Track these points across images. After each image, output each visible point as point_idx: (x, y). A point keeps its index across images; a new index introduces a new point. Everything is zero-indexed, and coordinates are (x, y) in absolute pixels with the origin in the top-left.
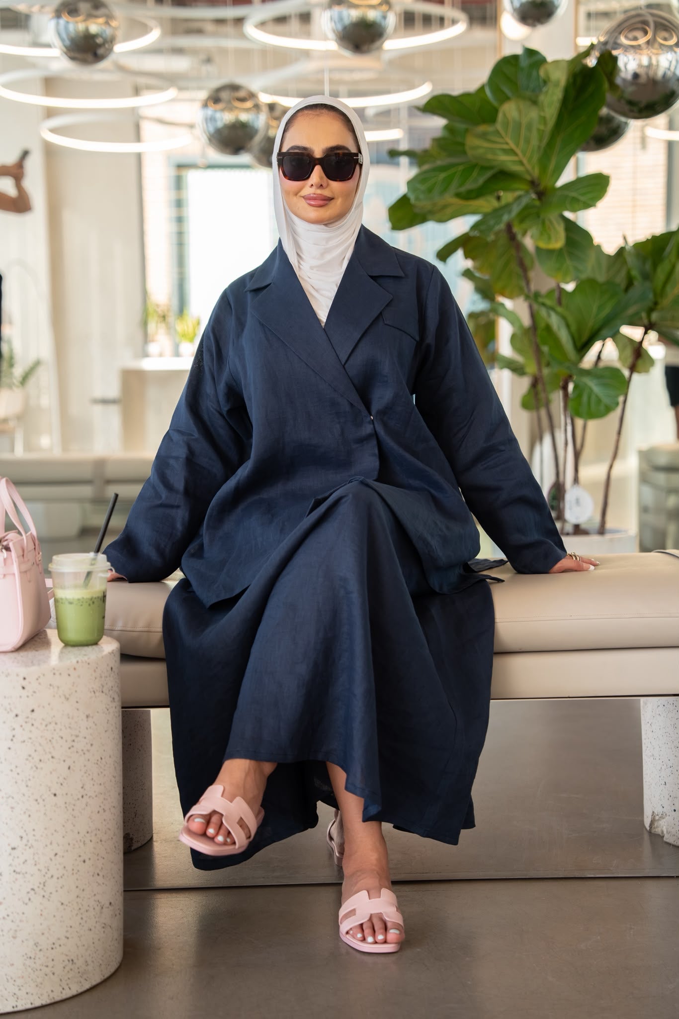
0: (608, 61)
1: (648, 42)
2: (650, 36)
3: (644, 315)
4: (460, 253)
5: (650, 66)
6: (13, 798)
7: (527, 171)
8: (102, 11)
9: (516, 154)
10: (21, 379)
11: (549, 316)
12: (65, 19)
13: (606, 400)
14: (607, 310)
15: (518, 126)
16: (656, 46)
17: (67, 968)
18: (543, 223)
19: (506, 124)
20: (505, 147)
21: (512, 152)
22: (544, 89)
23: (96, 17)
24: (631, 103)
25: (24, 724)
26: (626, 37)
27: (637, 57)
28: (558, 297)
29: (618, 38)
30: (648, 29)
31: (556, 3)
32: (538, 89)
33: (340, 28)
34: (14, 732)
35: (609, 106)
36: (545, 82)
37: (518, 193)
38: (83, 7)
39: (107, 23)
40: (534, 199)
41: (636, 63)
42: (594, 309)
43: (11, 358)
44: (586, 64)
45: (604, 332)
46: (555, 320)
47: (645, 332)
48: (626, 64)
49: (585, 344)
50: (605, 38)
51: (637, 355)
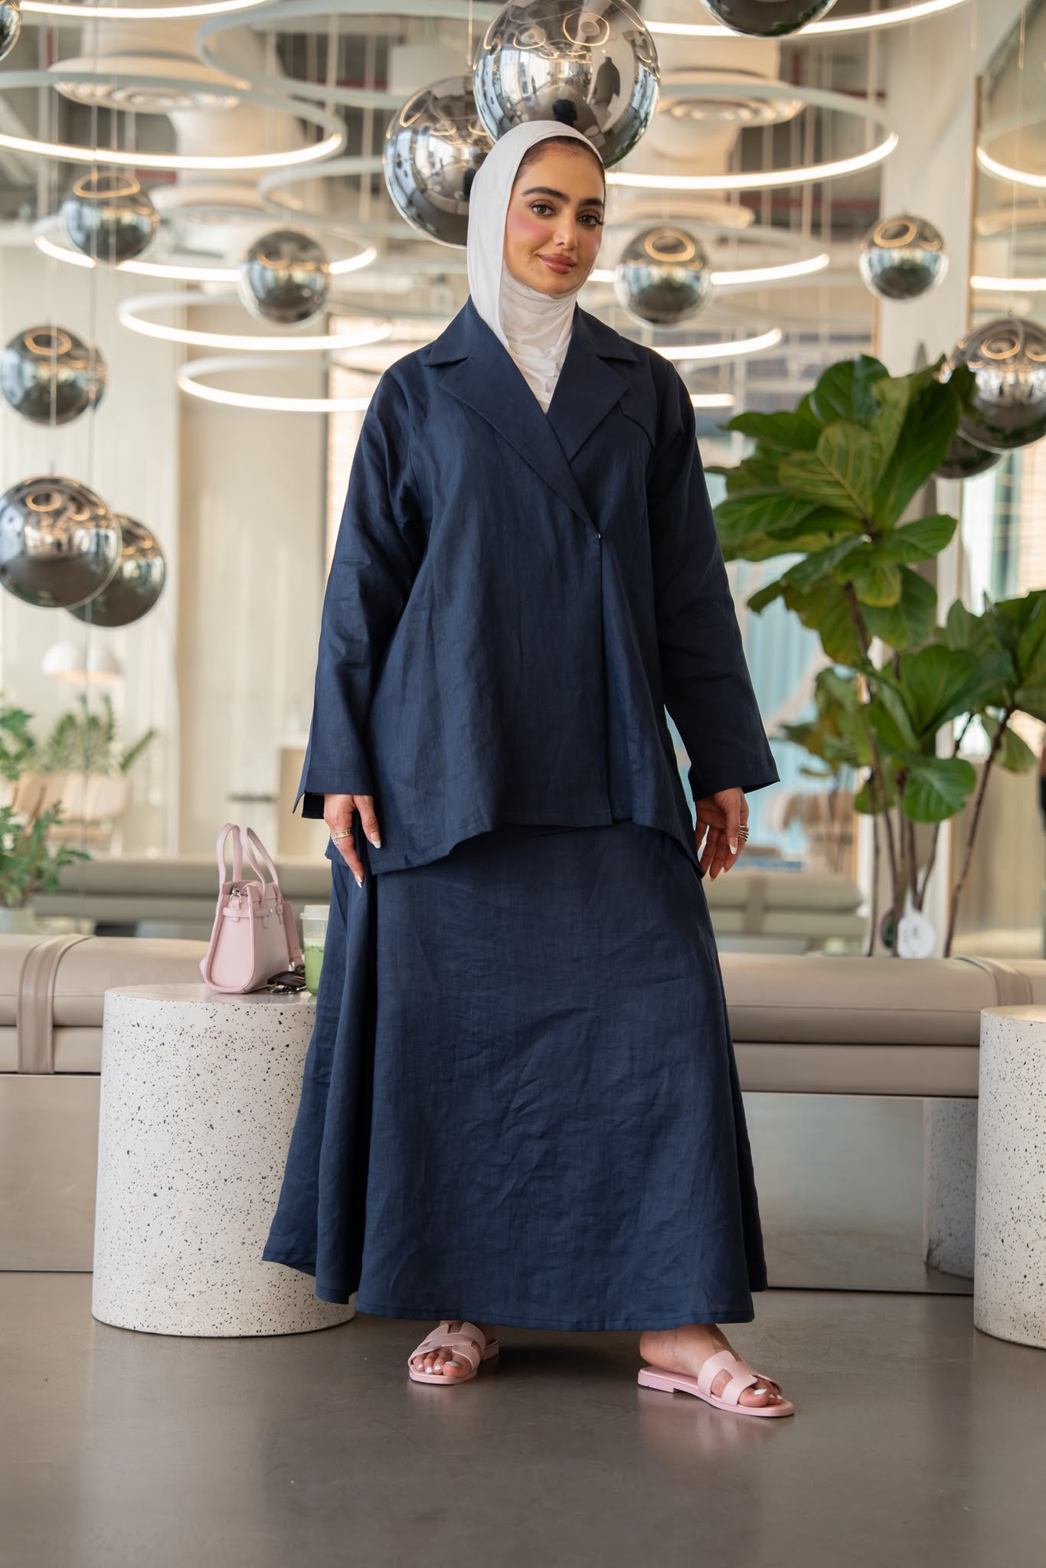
0: (964, 378)
1: (1015, 357)
2: (1017, 348)
3: (1005, 693)
4: (779, 604)
5: (1017, 384)
6: (265, 1128)
7: (858, 508)
8: (312, 253)
9: (842, 487)
10: (120, 759)
11: (880, 688)
12: (262, 261)
13: (948, 799)
14: (958, 686)
15: (845, 454)
16: (1025, 361)
17: (308, 1303)
18: (874, 572)
19: (829, 451)
20: (829, 478)
21: (837, 484)
22: (879, 412)
23: (303, 261)
24: (993, 429)
25: (279, 1057)
26: (989, 348)
27: (1001, 374)
28: (896, 666)
29: (978, 348)
30: (1016, 341)
31: (932, 270)
32: (869, 412)
33: (635, 289)
34: (269, 1065)
35: (966, 430)
36: (879, 404)
37: (845, 534)
38: (287, 248)
39: (318, 270)
40: (866, 543)
41: (1000, 381)
42: (941, 683)
43: (111, 726)
44: (938, 379)
45: (950, 712)
46: (888, 696)
47: (1007, 717)
48: (986, 382)
49: (927, 728)
50: (962, 346)
51: (996, 745)
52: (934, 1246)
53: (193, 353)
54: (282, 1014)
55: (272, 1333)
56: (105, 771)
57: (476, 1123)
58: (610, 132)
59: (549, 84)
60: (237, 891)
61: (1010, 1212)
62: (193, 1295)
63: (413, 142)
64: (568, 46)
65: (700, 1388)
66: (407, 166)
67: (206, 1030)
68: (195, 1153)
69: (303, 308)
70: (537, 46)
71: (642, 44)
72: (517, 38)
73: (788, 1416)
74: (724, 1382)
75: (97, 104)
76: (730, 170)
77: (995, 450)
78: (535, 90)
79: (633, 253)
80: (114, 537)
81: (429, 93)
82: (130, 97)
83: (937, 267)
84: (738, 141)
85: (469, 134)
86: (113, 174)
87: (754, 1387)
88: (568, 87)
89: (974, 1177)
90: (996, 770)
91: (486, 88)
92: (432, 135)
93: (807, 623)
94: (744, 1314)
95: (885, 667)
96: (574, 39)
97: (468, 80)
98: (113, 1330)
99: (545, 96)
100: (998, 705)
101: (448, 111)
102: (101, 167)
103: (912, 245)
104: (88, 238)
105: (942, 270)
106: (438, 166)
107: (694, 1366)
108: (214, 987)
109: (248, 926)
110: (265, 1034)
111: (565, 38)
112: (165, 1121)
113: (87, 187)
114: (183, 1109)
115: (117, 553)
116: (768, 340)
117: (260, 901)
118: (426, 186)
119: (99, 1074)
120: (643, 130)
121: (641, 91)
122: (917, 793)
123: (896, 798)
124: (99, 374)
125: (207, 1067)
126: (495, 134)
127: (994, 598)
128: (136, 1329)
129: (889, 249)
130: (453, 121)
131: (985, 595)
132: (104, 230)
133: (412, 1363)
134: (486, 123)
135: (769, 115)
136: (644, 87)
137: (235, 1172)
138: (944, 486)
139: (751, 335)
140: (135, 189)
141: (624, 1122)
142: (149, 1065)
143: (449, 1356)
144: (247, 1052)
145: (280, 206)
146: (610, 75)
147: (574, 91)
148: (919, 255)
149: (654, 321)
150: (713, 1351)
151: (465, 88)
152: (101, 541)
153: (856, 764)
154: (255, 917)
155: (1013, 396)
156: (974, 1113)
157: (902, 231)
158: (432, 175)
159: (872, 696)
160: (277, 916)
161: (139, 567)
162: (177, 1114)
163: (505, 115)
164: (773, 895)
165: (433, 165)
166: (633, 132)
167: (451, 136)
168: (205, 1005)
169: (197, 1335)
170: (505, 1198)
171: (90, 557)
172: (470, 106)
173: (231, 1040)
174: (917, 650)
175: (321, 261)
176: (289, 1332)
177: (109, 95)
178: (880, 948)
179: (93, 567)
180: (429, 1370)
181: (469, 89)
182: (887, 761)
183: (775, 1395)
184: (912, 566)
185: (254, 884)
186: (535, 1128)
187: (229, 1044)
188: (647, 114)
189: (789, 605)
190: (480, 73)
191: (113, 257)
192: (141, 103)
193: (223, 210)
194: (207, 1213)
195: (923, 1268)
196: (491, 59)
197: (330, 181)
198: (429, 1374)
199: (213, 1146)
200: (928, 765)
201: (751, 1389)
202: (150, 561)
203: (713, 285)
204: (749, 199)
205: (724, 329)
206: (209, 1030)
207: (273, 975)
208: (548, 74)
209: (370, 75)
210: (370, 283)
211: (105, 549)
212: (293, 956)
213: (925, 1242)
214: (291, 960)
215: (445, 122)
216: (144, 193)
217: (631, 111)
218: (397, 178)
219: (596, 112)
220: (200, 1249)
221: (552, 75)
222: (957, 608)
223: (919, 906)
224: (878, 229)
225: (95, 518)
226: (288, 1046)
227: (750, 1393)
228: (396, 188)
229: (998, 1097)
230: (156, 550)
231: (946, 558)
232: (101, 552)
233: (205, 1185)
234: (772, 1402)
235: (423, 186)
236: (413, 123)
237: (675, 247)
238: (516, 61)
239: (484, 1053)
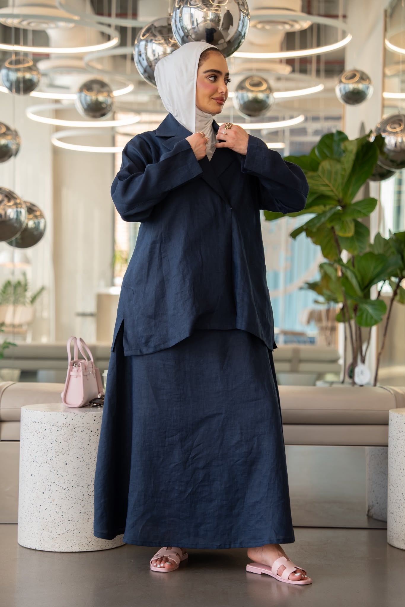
0: (380, 140)
1: (401, 130)
2: (402, 127)
3: (399, 272)
4: (303, 235)
5: (402, 142)
6: (89, 465)
7: (336, 195)
8: (106, 89)
9: (329, 186)
10: (30, 299)
11: (346, 271)
12: (85, 93)
13: (375, 317)
14: (379, 269)
15: (330, 173)
18: (343, 222)
19: (324, 171)
20: (323, 183)
21: (327, 185)
22: (344, 155)
23: (102, 92)
24: (392, 161)
25: (94, 435)
26: (390, 127)
27: (395, 138)
28: (352, 261)
29: (386, 127)
30: (402, 124)
31: (366, 92)
32: (340, 155)
33: (242, 102)
34: (90, 438)
35: (381, 162)
36: (344, 151)
37: (331, 206)
38: (96, 87)
39: (109, 96)
40: (339, 210)
41: (395, 141)
42: (372, 268)
43: (26, 285)
44: (369, 140)
45: (375, 281)
46: (349, 274)
47: (400, 281)
48: (389, 141)
49: (366, 288)
50: (379, 126)
51: (395, 293)
52: (370, 508)
53: (58, 129)
54: (95, 416)
55: (93, 550)
56: (24, 304)
57: (175, 464)
58: (229, 42)
59: (203, 22)
60: (76, 365)
61: (402, 495)
62: (60, 535)
63: (146, 45)
64: (211, 6)
65: (273, 572)
66: (143, 56)
67: (64, 423)
68: (60, 475)
69: (103, 112)
70: (198, 6)
71: (242, 4)
72: (189, 2)
73: (310, 584)
74: (282, 570)
75: (14, 26)
76: (282, 50)
77: (393, 170)
78: (197, 24)
79: (241, 87)
80: (24, 211)
81: (153, 25)
82: (29, 24)
83: (368, 91)
84: (285, 38)
85: (170, 42)
86: (21, 58)
87: (295, 572)
88: (211, 23)
89: (387, 479)
90: (395, 303)
91: (177, 23)
92: (154, 43)
93: (316, 243)
94: (290, 539)
95: (349, 261)
96: (213, 2)
97: (169, 19)
98: (26, 550)
99: (202, 27)
100: (396, 276)
101: (161, 32)
102: (17, 53)
103: (358, 82)
104: (11, 85)
105: (370, 92)
106: (157, 56)
107: (270, 563)
108: (66, 405)
109: (81, 380)
110: (88, 425)
111: (210, 2)
112: (47, 462)
113: (11, 63)
114: (54, 457)
115: (26, 218)
116: (299, 120)
117: (85, 369)
118: (152, 64)
119: (19, 441)
120: (243, 40)
121: (242, 24)
122: (362, 315)
123: (353, 315)
124: (17, 141)
125: (64, 439)
126: (181, 43)
127: (393, 231)
128: (36, 549)
129: (348, 84)
130: (163, 37)
131: (390, 231)
132: (18, 81)
133: (151, 563)
134: (177, 38)
135: (297, 27)
136: (243, 22)
137: (77, 483)
138: (373, 184)
139: (292, 117)
140: (31, 64)
141: (239, 460)
142: (40, 439)
143: (167, 560)
144: (81, 433)
145: (93, 68)
146: (229, 17)
147: (213, 24)
148: (361, 86)
149: (250, 115)
150: (278, 556)
151: (168, 22)
152: (18, 214)
153: (336, 301)
154: (83, 375)
155: (401, 147)
156: (387, 452)
157: (353, 76)
158: (154, 60)
159: (343, 274)
160: (93, 375)
161: (35, 223)
162: (52, 459)
163: (185, 35)
164: (303, 356)
165: (154, 55)
166: (239, 40)
167: (162, 43)
168: (63, 413)
169: (62, 551)
170: (188, 495)
171: (14, 221)
172: (170, 30)
173: (74, 428)
174: (361, 254)
175: (110, 92)
176: (100, 549)
177: (20, 23)
178: (348, 380)
179: (16, 225)
180: (158, 566)
181: (169, 23)
182: (349, 302)
183: (304, 576)
184: (360, 220)
185: (83, 361)
186: (201, 465)
187: (73, 429)
188: (245, 33)
189: (308, 235)
190: (174, 17)
191: (22, 92)
192: (34, 26)
193: (69, 70)
194: (65, 500)
195: (366, 517)
196: (178, 11)
197: (114, 57)
198: (159, 567)
199: (67, 472)
200: (366, 303)
201: (294, 573)
202: (39, 221)
203: (275, 98)
204: (290, 62)
205: (280, 115)
206: (65, 424)
207: (92, 399)
208: (203, 17)
209: (130, 12)
210: (131, 98)
211: (20, 217)
212: (100, 391)
213: (367, 506)
214: (99, 393)
215: (159, 37)
216: (35, 65)
217: (238, 32)
218: (140, 61)
219: (223, 33)
220: (62, 516)
221: (204, 18)
222: (378, 236)
223: (363, 361)
224: (343, 75)
225: (16, 204)
226: (98, 430)
227: (294, 575)
228: (139, 65)
229: (396, 446)
230: (42, 216)
231: (374, 216)
232: (18, 219)
233: (64, 489)
234: (302, 578)
235: (150, 64)
236: (146, 37)
237: (258, 84)
238: (189, 12)
239: (178, 435)
